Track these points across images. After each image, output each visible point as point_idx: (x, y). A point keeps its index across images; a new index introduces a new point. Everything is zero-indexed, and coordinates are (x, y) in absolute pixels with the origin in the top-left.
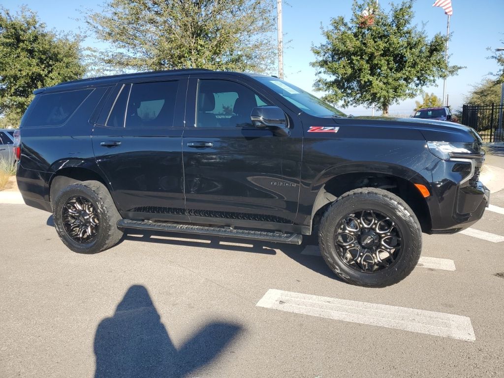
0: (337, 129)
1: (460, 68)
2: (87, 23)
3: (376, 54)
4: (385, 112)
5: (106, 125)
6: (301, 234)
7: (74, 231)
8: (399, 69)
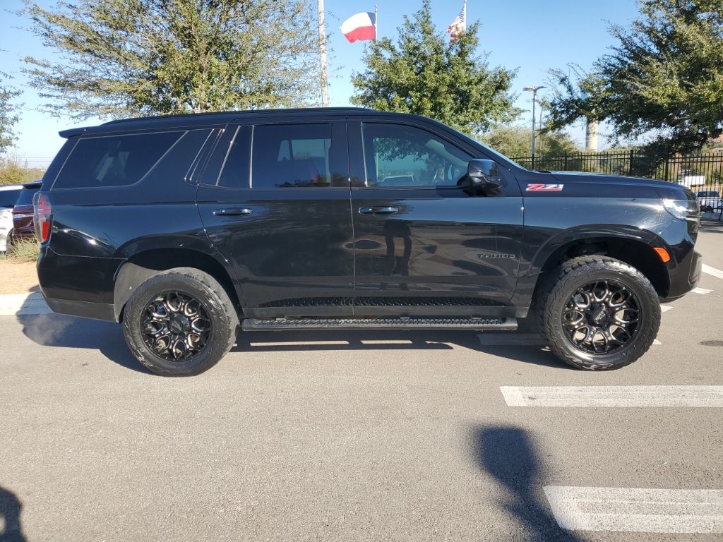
0: (561, 186)
1: (523, 111)
2: (34, 21)
5: (217, 185)
6: (514, 318)
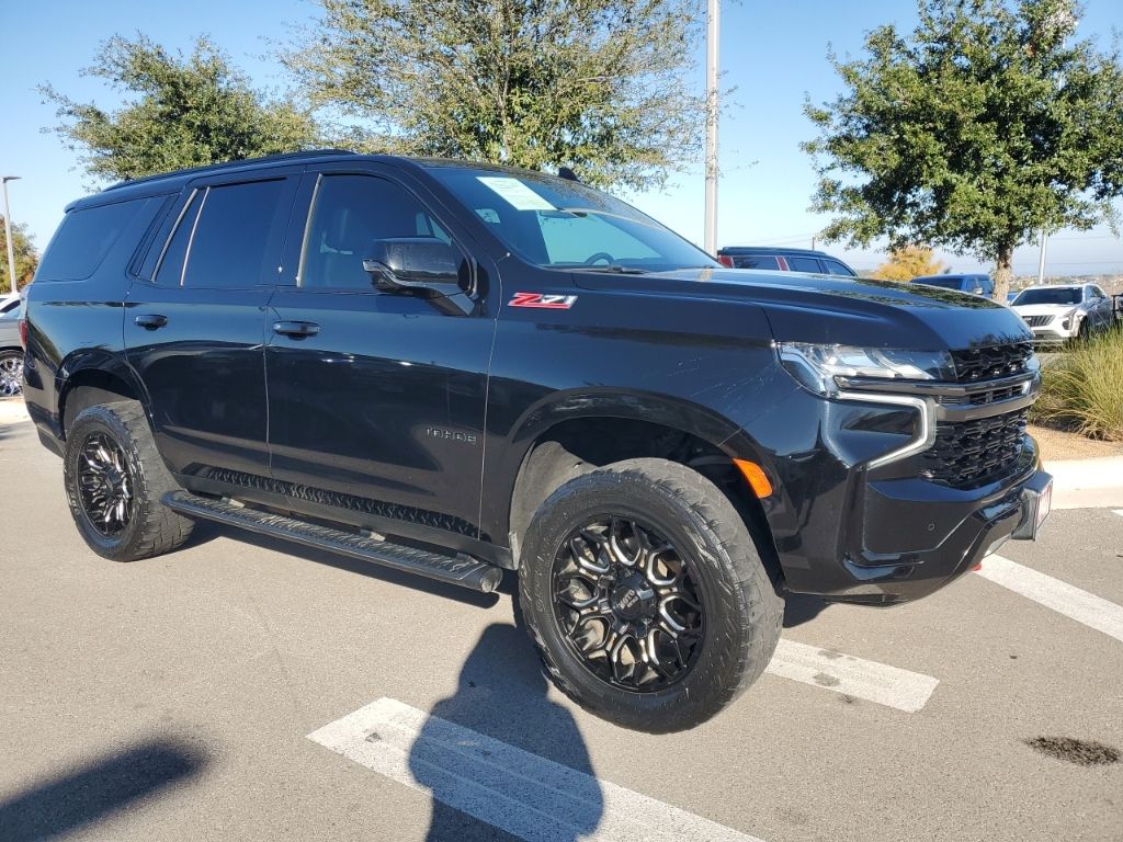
0: (570, 302)
3: (961, 116)
4: (1002, 264)
5: (153, 279)
6: (497, 566)
7: (101, 508)
8: (1040, 154)
